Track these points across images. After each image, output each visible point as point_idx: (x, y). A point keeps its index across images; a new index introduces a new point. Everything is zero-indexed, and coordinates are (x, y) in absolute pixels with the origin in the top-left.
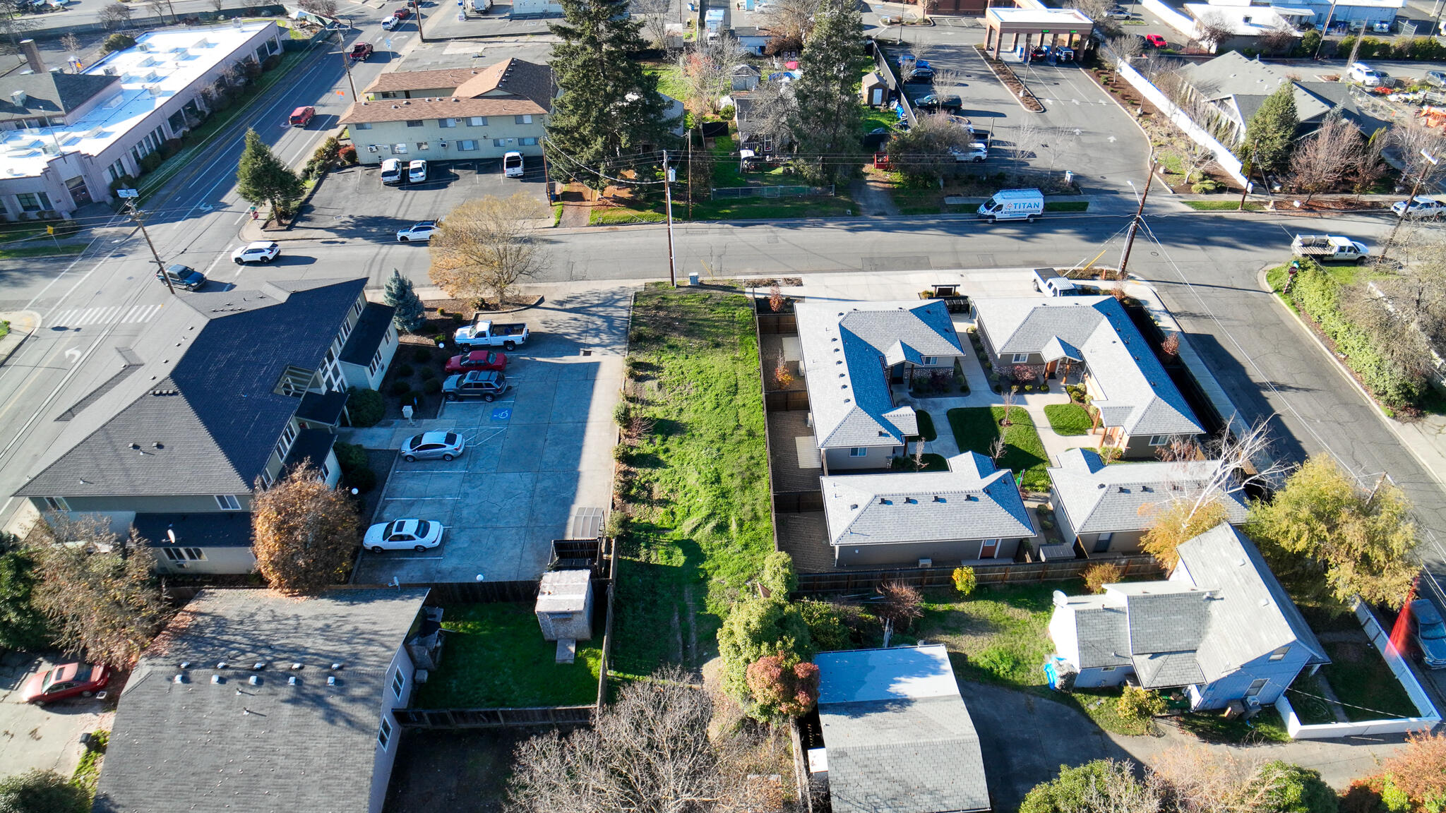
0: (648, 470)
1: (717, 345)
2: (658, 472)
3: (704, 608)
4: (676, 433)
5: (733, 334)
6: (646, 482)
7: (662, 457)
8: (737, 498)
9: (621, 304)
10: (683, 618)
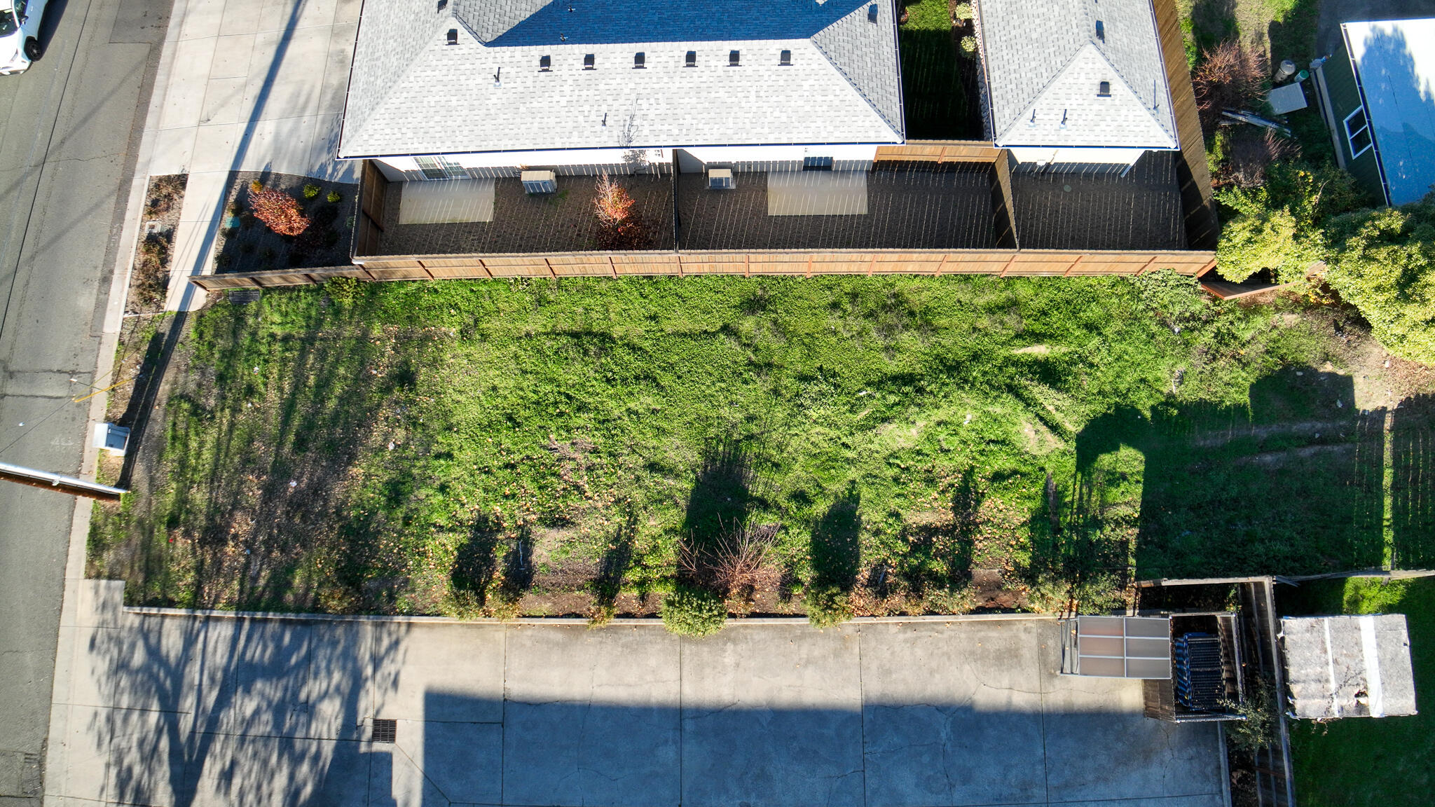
0: (864, 537)
1: (405, 378)
2: (870, 515)
3: (1239, 409)
4: (741, 477)
5: (363, 339)
6: (905, 540)
7: (821, 508)
8: (955, 344)
9: (172, 642)
10: (1264, 447)
